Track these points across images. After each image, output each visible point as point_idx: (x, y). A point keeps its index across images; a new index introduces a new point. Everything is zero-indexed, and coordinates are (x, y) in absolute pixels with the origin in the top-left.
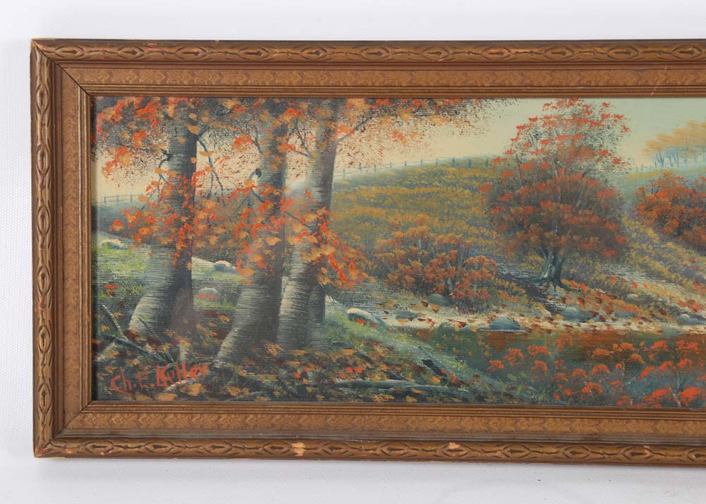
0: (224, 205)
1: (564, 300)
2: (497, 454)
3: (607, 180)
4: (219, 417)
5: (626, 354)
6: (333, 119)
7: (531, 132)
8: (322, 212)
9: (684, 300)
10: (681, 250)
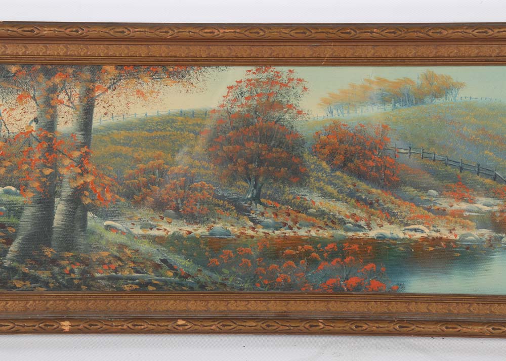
0: (11, 145)
1: (262, 214)
2: (212, 328)
3: (292, 126)
4: (7, 303)
5: (308, 253)
6: (92, 81)
7: (237, 91)
8: (84, 149)
9: (348, 214)
10: (346, 177)
